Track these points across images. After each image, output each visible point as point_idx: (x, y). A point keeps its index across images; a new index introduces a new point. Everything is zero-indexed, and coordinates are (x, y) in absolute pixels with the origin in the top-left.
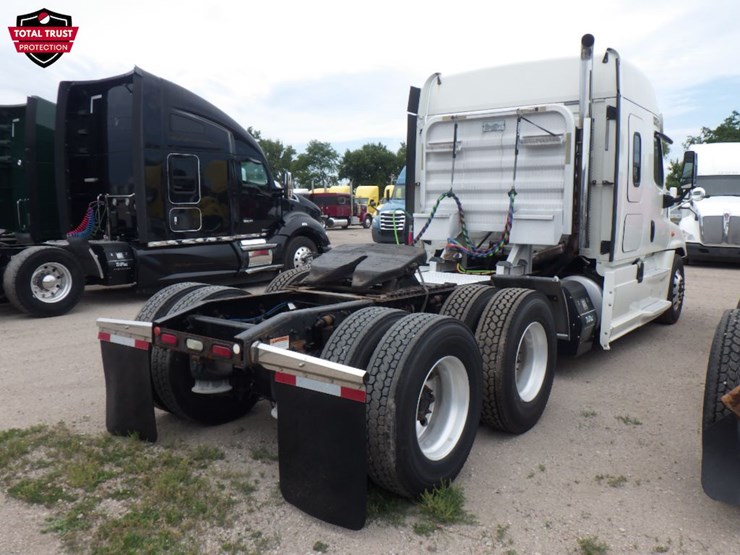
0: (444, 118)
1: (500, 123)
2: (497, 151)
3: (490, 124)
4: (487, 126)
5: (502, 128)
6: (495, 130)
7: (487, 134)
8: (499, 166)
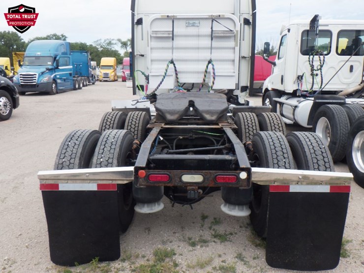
0: (162, 16)
1: (197, 22)
3: (191, 22)
4: (189, 23)
5: (198, 25)
6: (194, 26)
7: (189, 28)
8: (197, 46)
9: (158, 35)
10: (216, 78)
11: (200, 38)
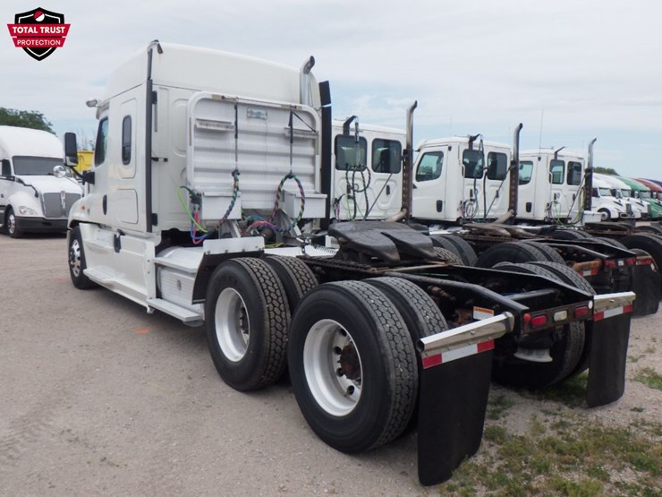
0: (213, 95)
1: (263, 112)
2: (260, 137)
3: (255, 111)
4: (251, 112)
5: (265, 117)
6: (259, 118)
7: (251, 120)
8: (265, 150)
9: (209, 128)
10: (306, 201)
11: (268, 138)
